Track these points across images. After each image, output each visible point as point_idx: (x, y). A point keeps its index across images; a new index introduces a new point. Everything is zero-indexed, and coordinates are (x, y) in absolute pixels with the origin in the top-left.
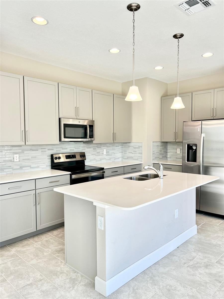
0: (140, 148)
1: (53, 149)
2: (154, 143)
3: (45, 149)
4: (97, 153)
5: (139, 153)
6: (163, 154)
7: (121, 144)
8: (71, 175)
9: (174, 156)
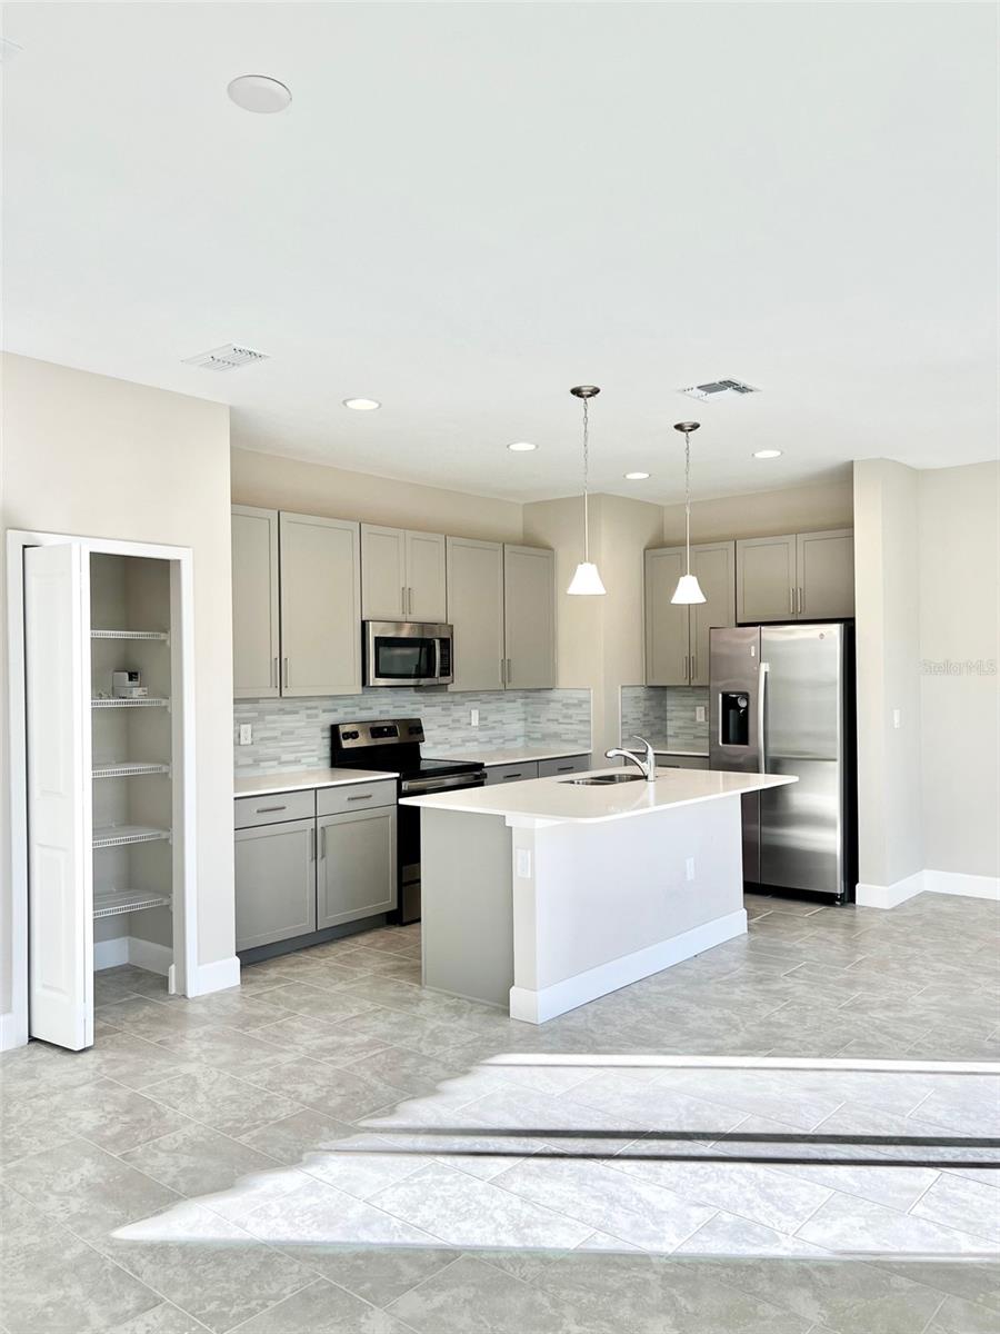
0: (584, 706)
1: (335, 710)
2: (625, 690)
3: (316, 708)
4: (453, 721)
5: (581, 721)
6: (653, 725)
7: (520, 694)
8: (399, 781)
9: (686, 731)
